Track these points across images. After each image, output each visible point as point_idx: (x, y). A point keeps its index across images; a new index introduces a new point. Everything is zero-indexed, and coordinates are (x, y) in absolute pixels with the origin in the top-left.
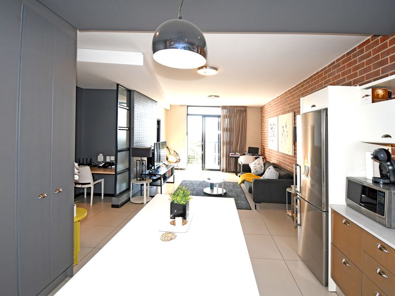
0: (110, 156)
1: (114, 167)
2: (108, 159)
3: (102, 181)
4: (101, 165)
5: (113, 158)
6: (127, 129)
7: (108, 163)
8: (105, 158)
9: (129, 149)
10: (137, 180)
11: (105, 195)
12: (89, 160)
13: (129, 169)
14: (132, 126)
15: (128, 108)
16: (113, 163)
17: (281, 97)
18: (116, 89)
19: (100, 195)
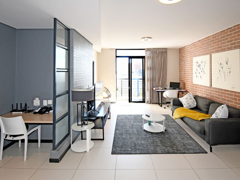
0: (47, 100)
1: (51, 111)
2: (45, 103)
3: (39, 128)
4: (37, 111)
5: (50, 102)
6: (66, 70)
7: (45, 107)
8: (41, 102)
9: (68, 92)
10: (78, 125)
11: (42, 141)
12: (23, 105)
13: (68, 114)
14: (71, 67)
15: (66, 48)
16: (51, 107)
17: (214, 36)
18: (53, 28)
19: (37, 141)
